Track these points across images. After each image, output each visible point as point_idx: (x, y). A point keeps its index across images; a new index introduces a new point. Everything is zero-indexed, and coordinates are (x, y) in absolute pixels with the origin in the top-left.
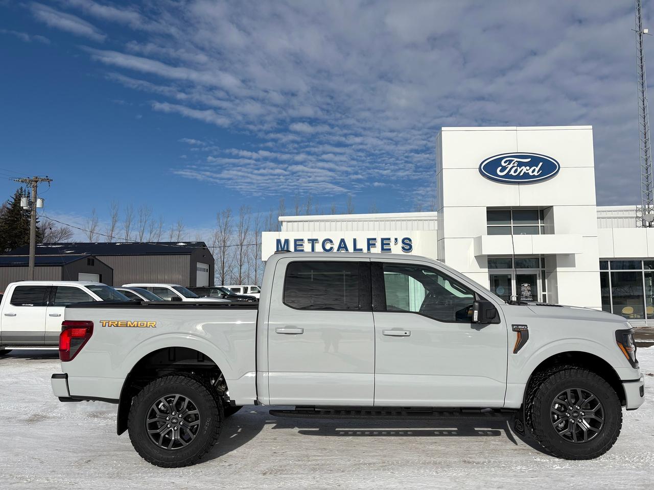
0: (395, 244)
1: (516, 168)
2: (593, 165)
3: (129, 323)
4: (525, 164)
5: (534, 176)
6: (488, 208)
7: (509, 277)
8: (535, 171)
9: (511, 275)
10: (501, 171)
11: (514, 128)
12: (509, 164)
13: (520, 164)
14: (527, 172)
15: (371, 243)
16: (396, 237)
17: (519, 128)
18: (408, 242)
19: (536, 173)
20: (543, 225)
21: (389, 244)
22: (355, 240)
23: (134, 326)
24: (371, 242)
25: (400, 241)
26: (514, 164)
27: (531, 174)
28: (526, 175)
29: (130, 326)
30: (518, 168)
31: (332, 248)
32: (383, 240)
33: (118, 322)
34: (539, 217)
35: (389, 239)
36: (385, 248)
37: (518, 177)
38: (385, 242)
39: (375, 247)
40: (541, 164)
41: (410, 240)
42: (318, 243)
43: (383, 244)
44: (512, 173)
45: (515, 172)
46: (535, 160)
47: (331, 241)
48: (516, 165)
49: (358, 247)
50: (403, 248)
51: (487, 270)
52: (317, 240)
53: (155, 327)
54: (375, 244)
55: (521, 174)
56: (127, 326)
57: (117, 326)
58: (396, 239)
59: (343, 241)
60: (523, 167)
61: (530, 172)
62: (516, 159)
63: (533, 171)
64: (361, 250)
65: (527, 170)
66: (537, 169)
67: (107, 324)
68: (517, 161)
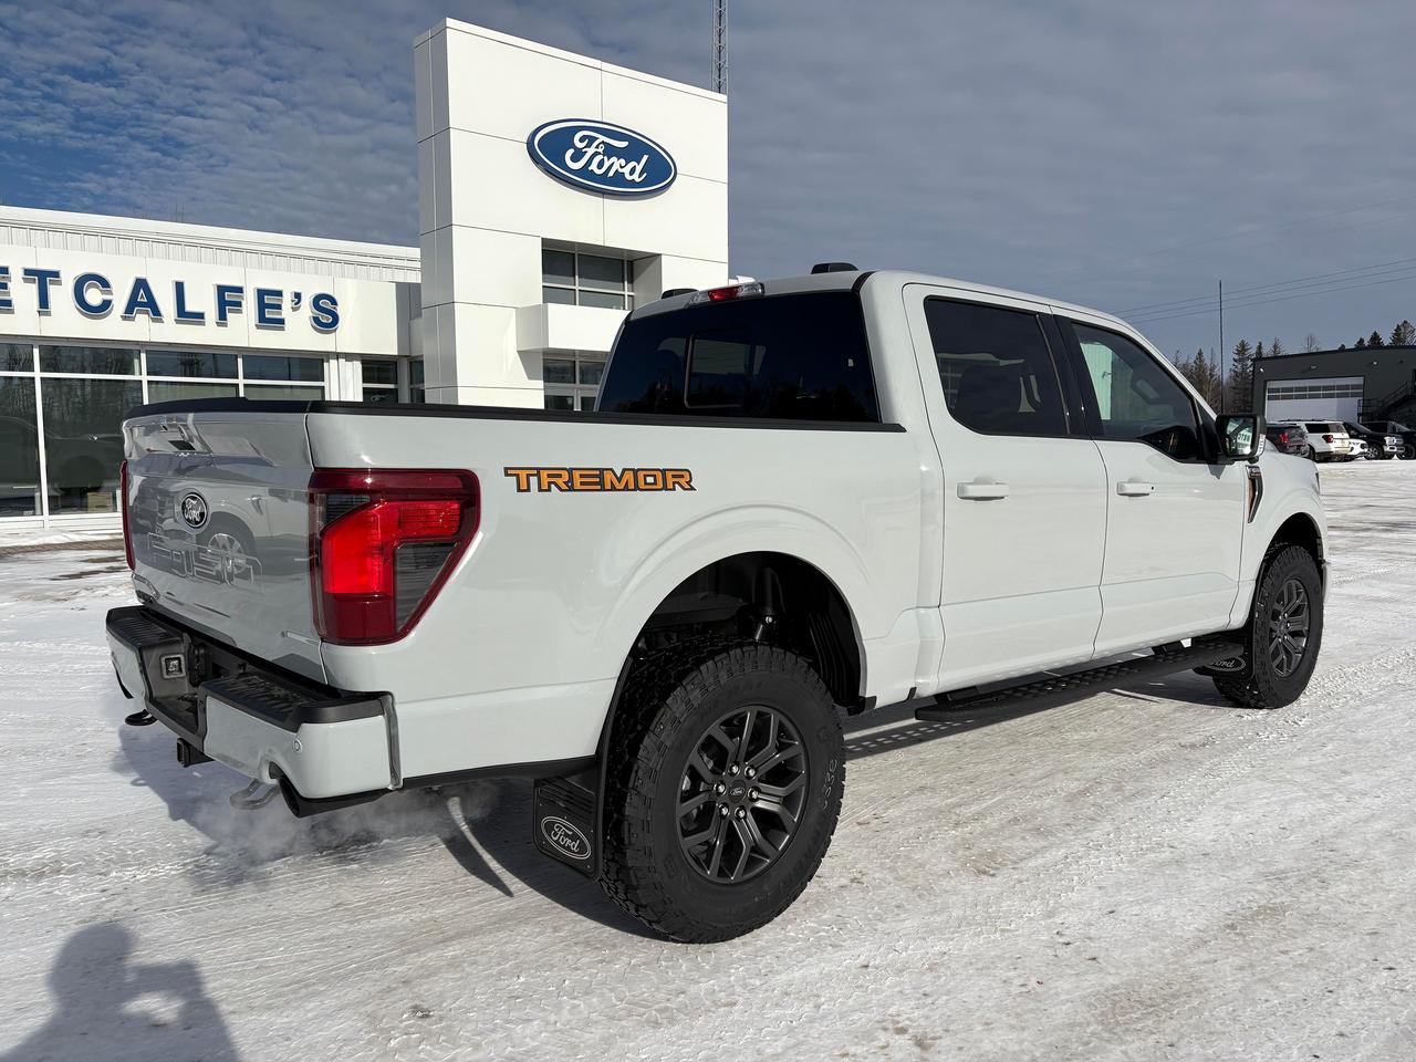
0: (294, 309)
1: (600, 157)
2: (725, 178)
3: (608, 477)
4: (618, 153)
5: (632, 184)
6: (545, 242)
7: (570, 401)
8: (633, 170)
9: (572, 397)
10: (575, 158)
11: (597, 63)
12: (588, 146)
13: (610, 151)
14: (621, 170)
15: (228, 299)
16: (298, 291)
17: (606, 66)
18: (329, 306)
19: (635, 177)
20: (632, 294)
21: (279, 307)
22: (180, 287)
23: (626, 488)
24: (228, 296)
25: (307, 301)
26: (597, 147)
27: (628, 177)
28: (619, 179)
29: (613, 489)
30: (606, 158)
31: (106, 304)
32: (261, 293)
33: (570, 471)
34: (626, 277)
35: (279, 293)
36: (267, 316)
37: (603, 178)
38: (268, 299)
39: (240, 312)
40: (646, 157)
41: (334, 302)
42: (59, 283)
43: (262, 306)
44: (593, 167)
45: (600, 165)
46: (636, 147)
47: (104, 283)
48: (600, 150)
49: (189, 308)
50: (316, 319)
51: (540, 384)
52: (56, 274)
53: (692, 489)
54: (239, 304)
55: (611, 174)
56: (603, 489)
57: (571, 489)
58: (298, 296)
59: (141, 284)
60: (614, 159)
61: (626, 171)
62: (602, 138)
63: (632, 171)
64: (201, 316)
65: (621, 167)
66: (639, 168)
67: (534, 480)
68: (603, 142)
